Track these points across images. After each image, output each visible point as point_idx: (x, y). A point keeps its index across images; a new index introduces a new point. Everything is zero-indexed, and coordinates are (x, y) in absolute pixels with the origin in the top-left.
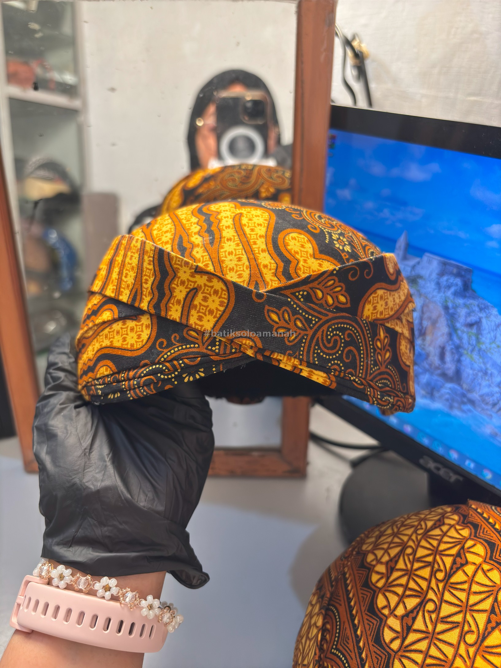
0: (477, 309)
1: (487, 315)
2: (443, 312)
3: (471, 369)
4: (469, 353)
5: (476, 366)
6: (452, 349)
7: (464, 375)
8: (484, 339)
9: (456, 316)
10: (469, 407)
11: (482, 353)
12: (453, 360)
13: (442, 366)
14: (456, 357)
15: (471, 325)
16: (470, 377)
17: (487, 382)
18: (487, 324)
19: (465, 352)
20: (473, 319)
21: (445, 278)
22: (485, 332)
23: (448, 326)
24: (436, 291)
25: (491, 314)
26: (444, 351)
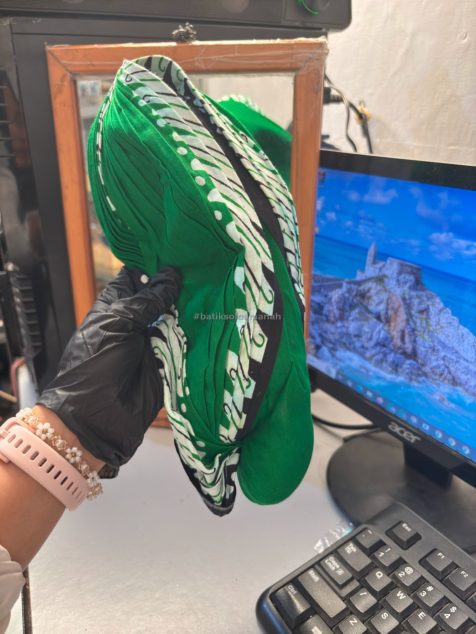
0: (425, 298)
1: (433, 303)
2: (402, 303)
3: (424, 347)
4: (422, 334)
5: (427, 344)
6: (410, 332)
7: (419, 352)
8: (431, 322)
9: (411, 305)
10: (423, 378)
11: (431, 334)
12: (411, 341)
13: (403, 346)
14: (413, 338)
15: (421, 312)
16: (423, 353)
17: (436, 357)
18: (433, 309)
19: (419, 333)
20: (423, 306)
21: (403, 276)
22: (432, 316)
23: (406, 314)
24: (397, 286)
25: (436, 302)
26: (404, 334)
